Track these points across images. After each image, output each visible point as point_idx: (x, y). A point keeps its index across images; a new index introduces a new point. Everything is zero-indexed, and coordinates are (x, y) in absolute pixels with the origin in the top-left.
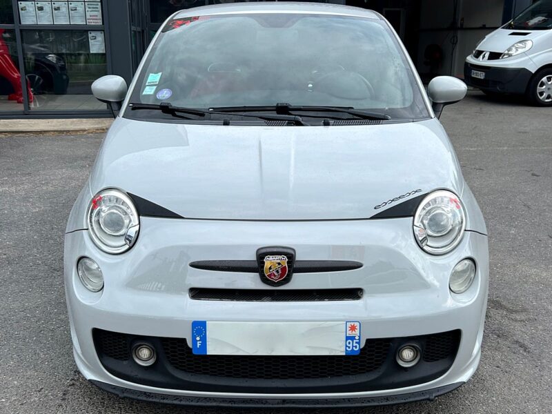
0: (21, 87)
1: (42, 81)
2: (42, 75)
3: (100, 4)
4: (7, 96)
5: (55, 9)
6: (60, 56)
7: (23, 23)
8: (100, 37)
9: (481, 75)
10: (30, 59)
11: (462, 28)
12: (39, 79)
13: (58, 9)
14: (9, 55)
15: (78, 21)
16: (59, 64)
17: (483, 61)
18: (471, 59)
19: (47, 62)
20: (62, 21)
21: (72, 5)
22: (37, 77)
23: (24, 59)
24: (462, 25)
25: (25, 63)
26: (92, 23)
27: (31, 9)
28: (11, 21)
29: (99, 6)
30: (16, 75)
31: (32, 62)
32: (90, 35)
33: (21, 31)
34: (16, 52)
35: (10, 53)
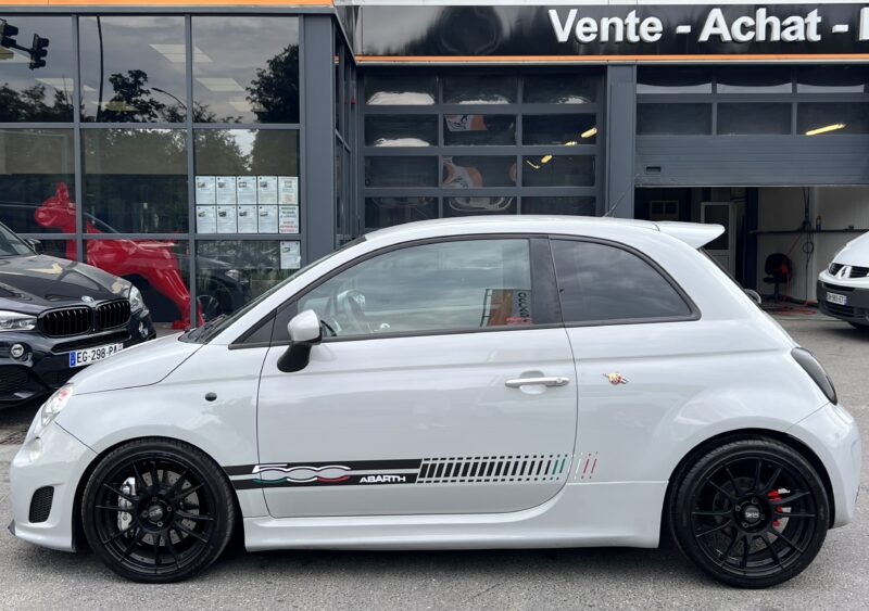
0: (189, 310)
1: (217, 304)
2: (219, 296)
3: (297, 208)
4: (171, 324)
5: (241, 215)
6: (245, 274)
7: (199, 232)
8: (295, 248)
9: (841, 300)
10: (205, 276)
11: (819, 230)
12: (214, 302)
13: (244, 214)
14: (178, 271)
15: (269, 228)
16: (242, 282)
17: (842, 280)
18: (825, 277)
19: (226, 280)
20: (248, 228)
21: (263, 210)
22: (212, 299)
23: (197, 275)
24: (818, 226)
25: (197, 280)
26: (285, 231)
27: (211, 215)
28: (185, 228)
29: (296, 211)
30: (184, 297)
31: (208, 279)
32: (282, 247)
33: (196, 241)
34: (188, 267)
35: (181, 268)
